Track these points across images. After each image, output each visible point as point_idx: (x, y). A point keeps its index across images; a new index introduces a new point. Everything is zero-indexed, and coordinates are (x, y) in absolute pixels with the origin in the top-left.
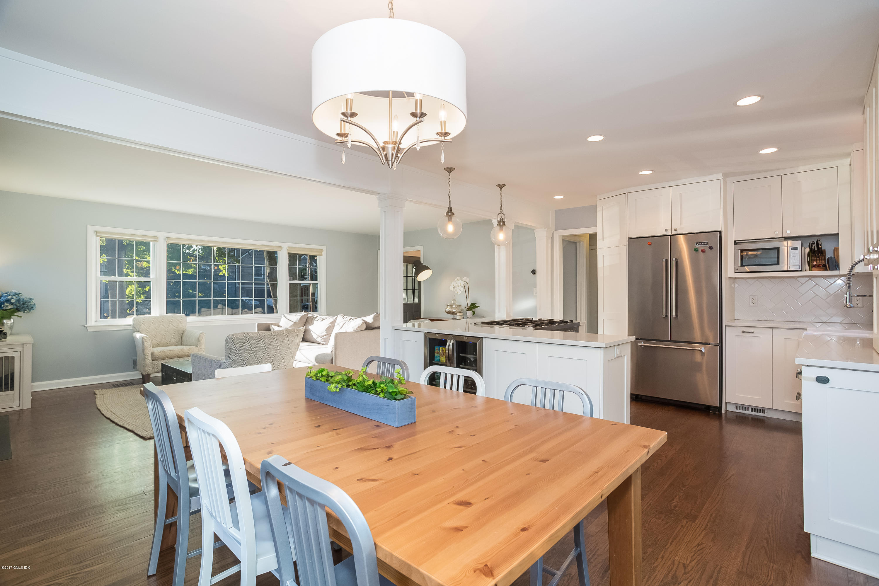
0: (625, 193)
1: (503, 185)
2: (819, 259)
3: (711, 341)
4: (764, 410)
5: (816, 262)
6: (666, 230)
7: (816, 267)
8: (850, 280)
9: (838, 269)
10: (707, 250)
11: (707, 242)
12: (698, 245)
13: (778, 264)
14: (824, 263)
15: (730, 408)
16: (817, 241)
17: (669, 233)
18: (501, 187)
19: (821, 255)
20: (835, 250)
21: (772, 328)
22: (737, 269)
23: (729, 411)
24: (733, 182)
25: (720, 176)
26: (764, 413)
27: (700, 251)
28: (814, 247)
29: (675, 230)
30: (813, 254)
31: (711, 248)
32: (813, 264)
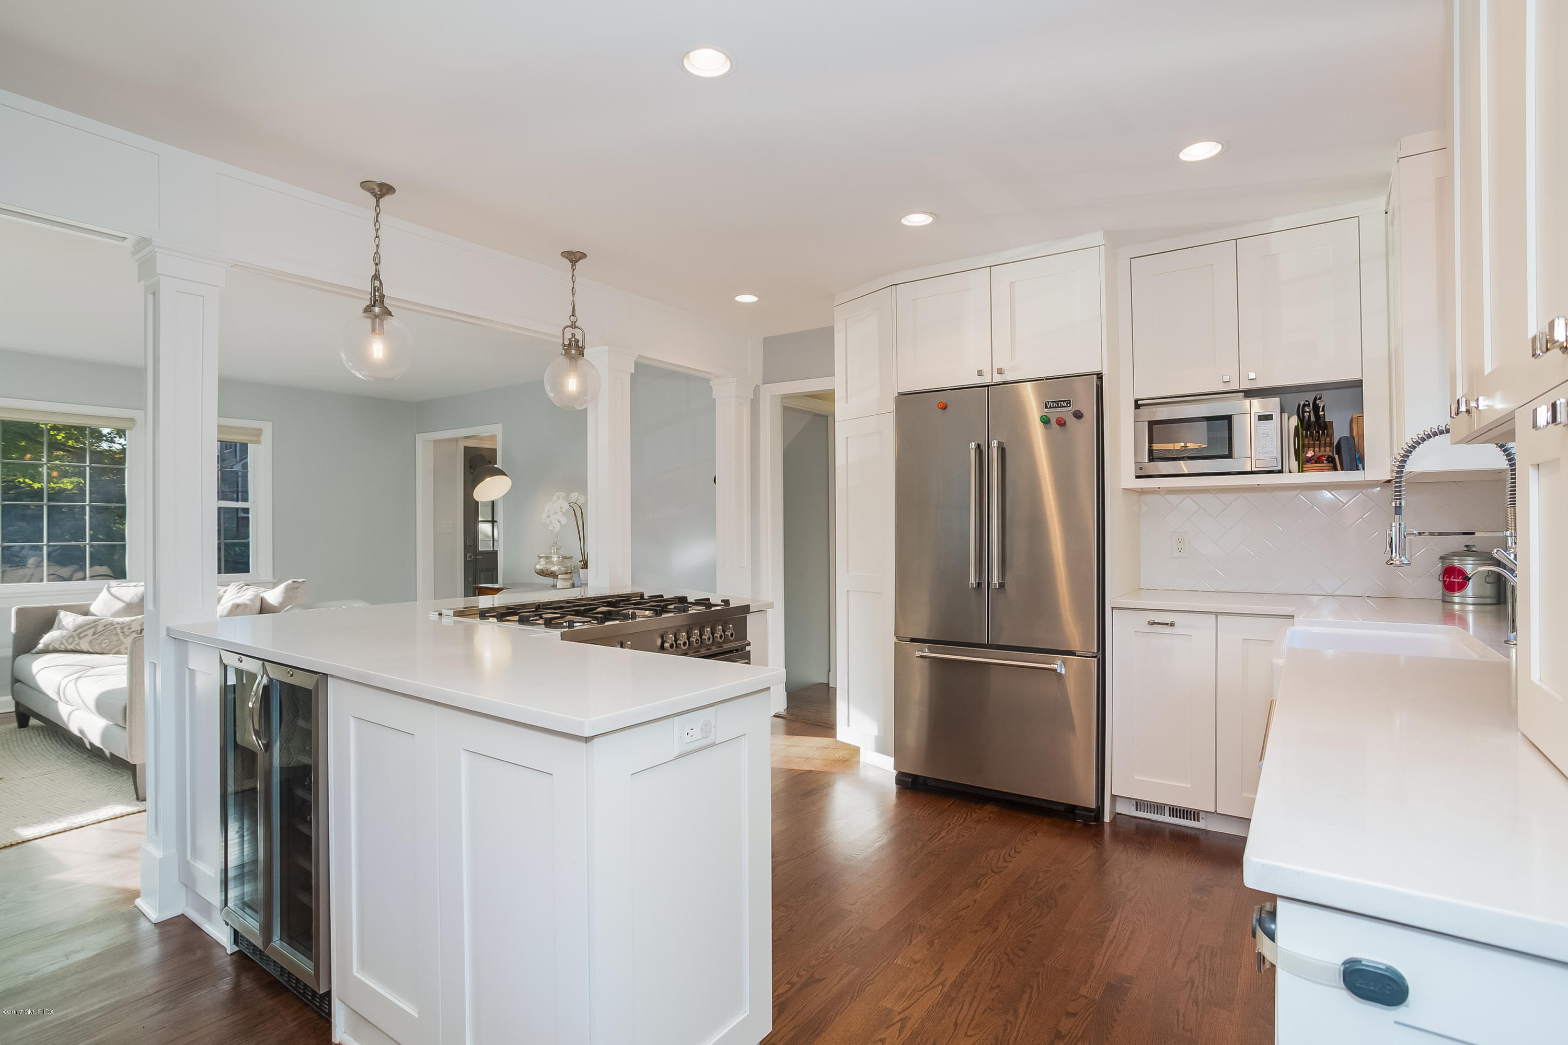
0: (891, 286)
1: (578, 255)
2: (1320, 443)
3: (1076, 646)
4: (1198, 813)
5: (1314, 451)
6: (980, 373)
7: (1312, 463)
8: (1400, 495)
9: (1360, 466)
10: (1070, 420)
11: (1070, 401)
12: (1050, 407)
13: (1230, 456)
14: (1330, 454)
15: (1123, 809)
16: (1315, 399)
17: (987, 380)
18: (574, 257)
19: (1323, 433)
20: (1354, 421)
21: (1217, 614)
22: (1141, 469)
23: (1120, 814)
24: (1131, 258)
25: (1098, 238)
26: (1198, 821)
27: (1053, 421)
28: (1308, 414)
29: (1000, 372)
30: (1307, 430)
31: (1078, 415)
32: (1307, 455)
